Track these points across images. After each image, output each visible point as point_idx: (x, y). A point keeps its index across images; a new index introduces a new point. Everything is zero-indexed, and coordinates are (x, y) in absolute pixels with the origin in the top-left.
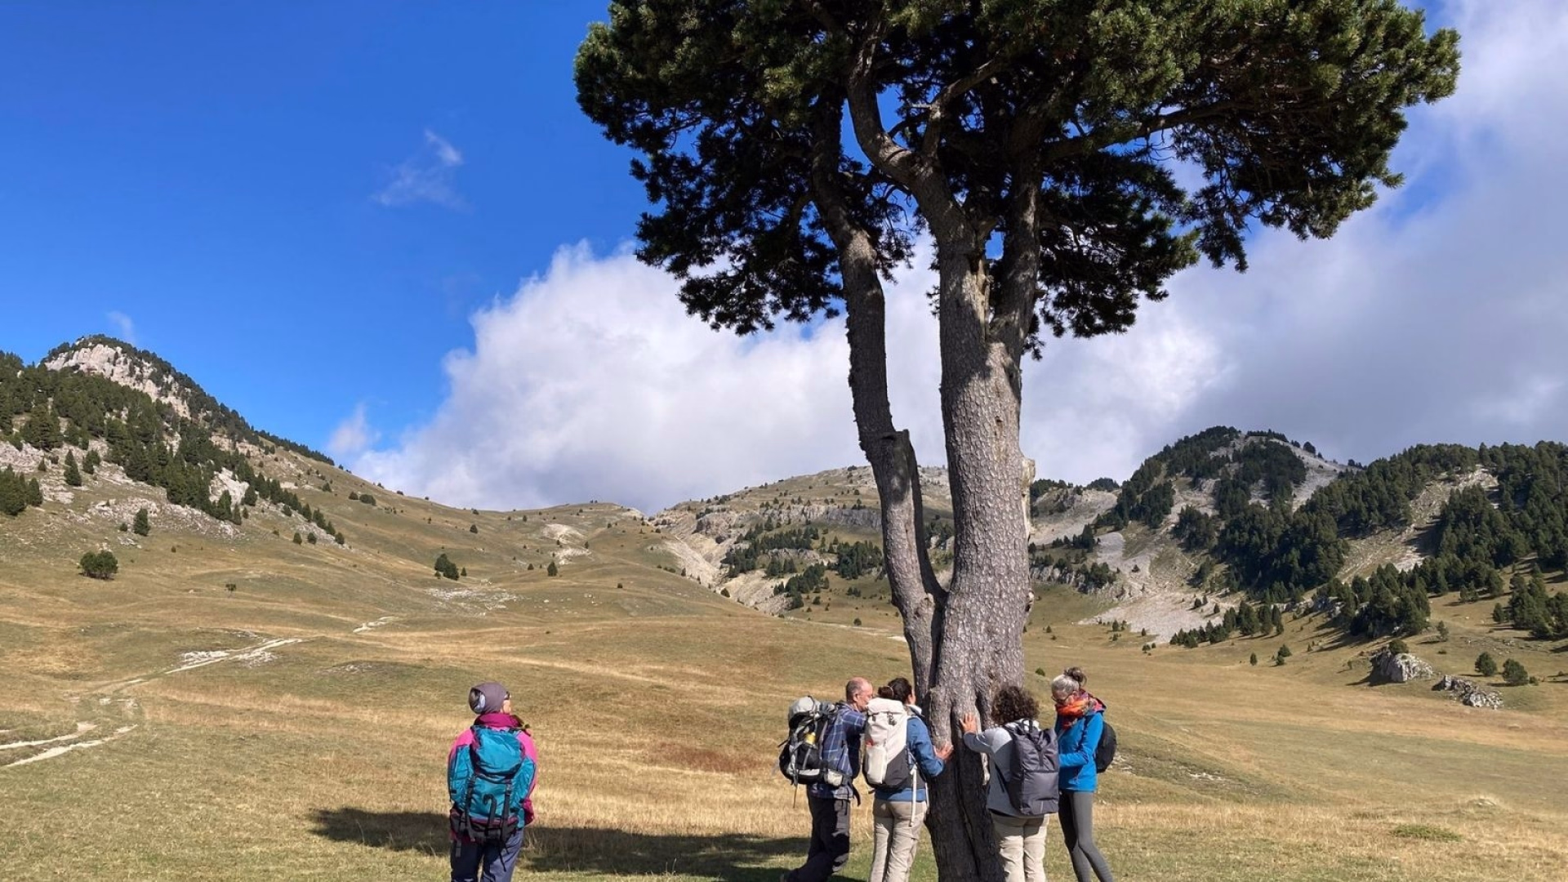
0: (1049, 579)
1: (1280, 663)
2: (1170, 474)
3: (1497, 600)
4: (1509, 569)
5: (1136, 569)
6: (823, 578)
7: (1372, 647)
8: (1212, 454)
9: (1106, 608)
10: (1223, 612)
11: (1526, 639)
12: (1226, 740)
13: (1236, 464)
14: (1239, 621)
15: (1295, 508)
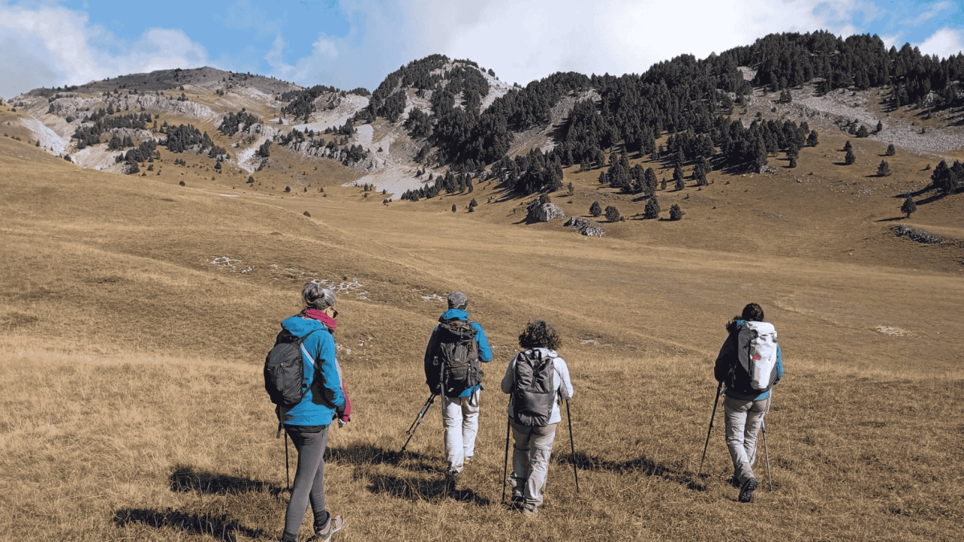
0: (323, 156)
1: (471, 211)
2: (404, 86)
3: (601, 170)
4: (608, 150)
5: (380, 150)
6: (155, 151)
7: (527, 200)
8: (431, 73)
9: (360, 176)
10: (435, 178)
11: (618, 193)
12: (441, 261)
13: (446, 81)
14: (445, 184)
15: (481, 112)
